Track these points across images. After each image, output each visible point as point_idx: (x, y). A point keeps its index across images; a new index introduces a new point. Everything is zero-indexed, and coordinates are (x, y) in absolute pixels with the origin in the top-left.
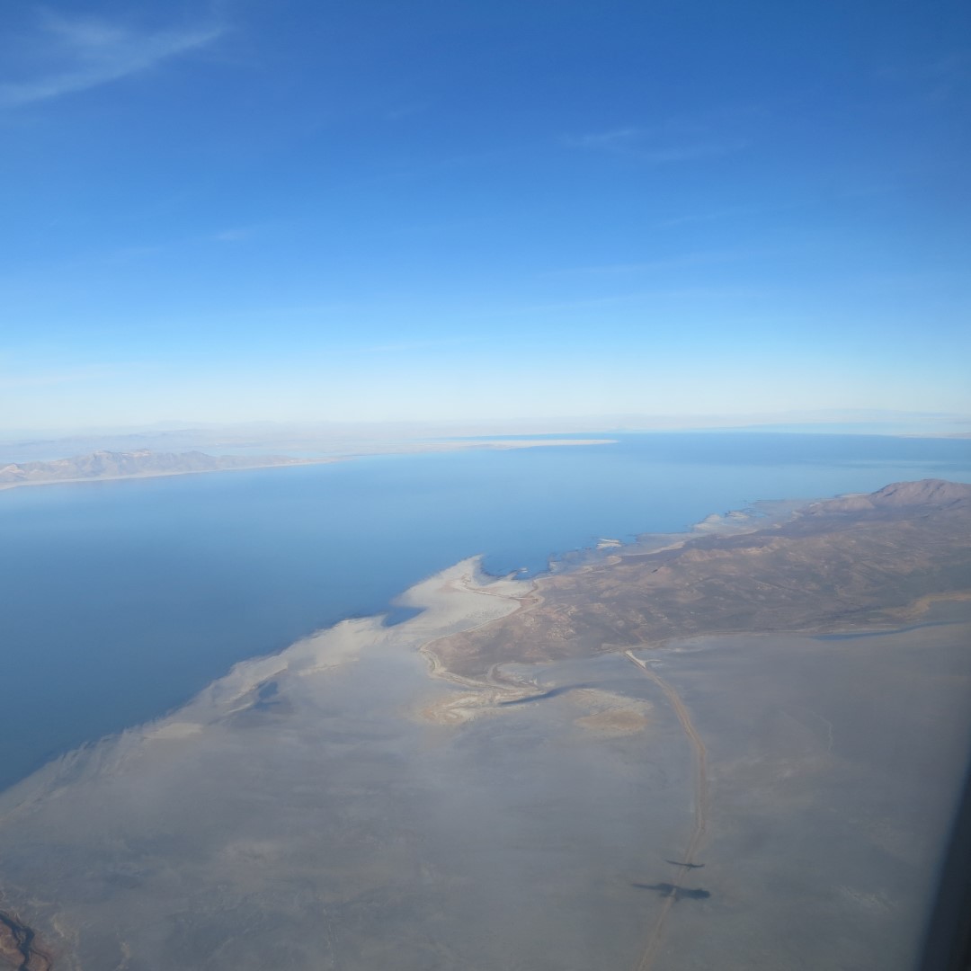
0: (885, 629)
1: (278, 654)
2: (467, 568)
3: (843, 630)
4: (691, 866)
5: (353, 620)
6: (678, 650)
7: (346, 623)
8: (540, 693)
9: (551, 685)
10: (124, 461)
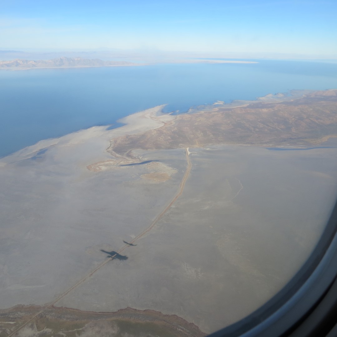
0: (300, 148)
1: (58, 138)
2: (157, 109)
3: (282, 146)
4: (131, 245)
5: (98, 127)
6: (208, 149)
7: (94, 127)
8: (139, 162)
9: (146, 159)
10: (71, 61)
